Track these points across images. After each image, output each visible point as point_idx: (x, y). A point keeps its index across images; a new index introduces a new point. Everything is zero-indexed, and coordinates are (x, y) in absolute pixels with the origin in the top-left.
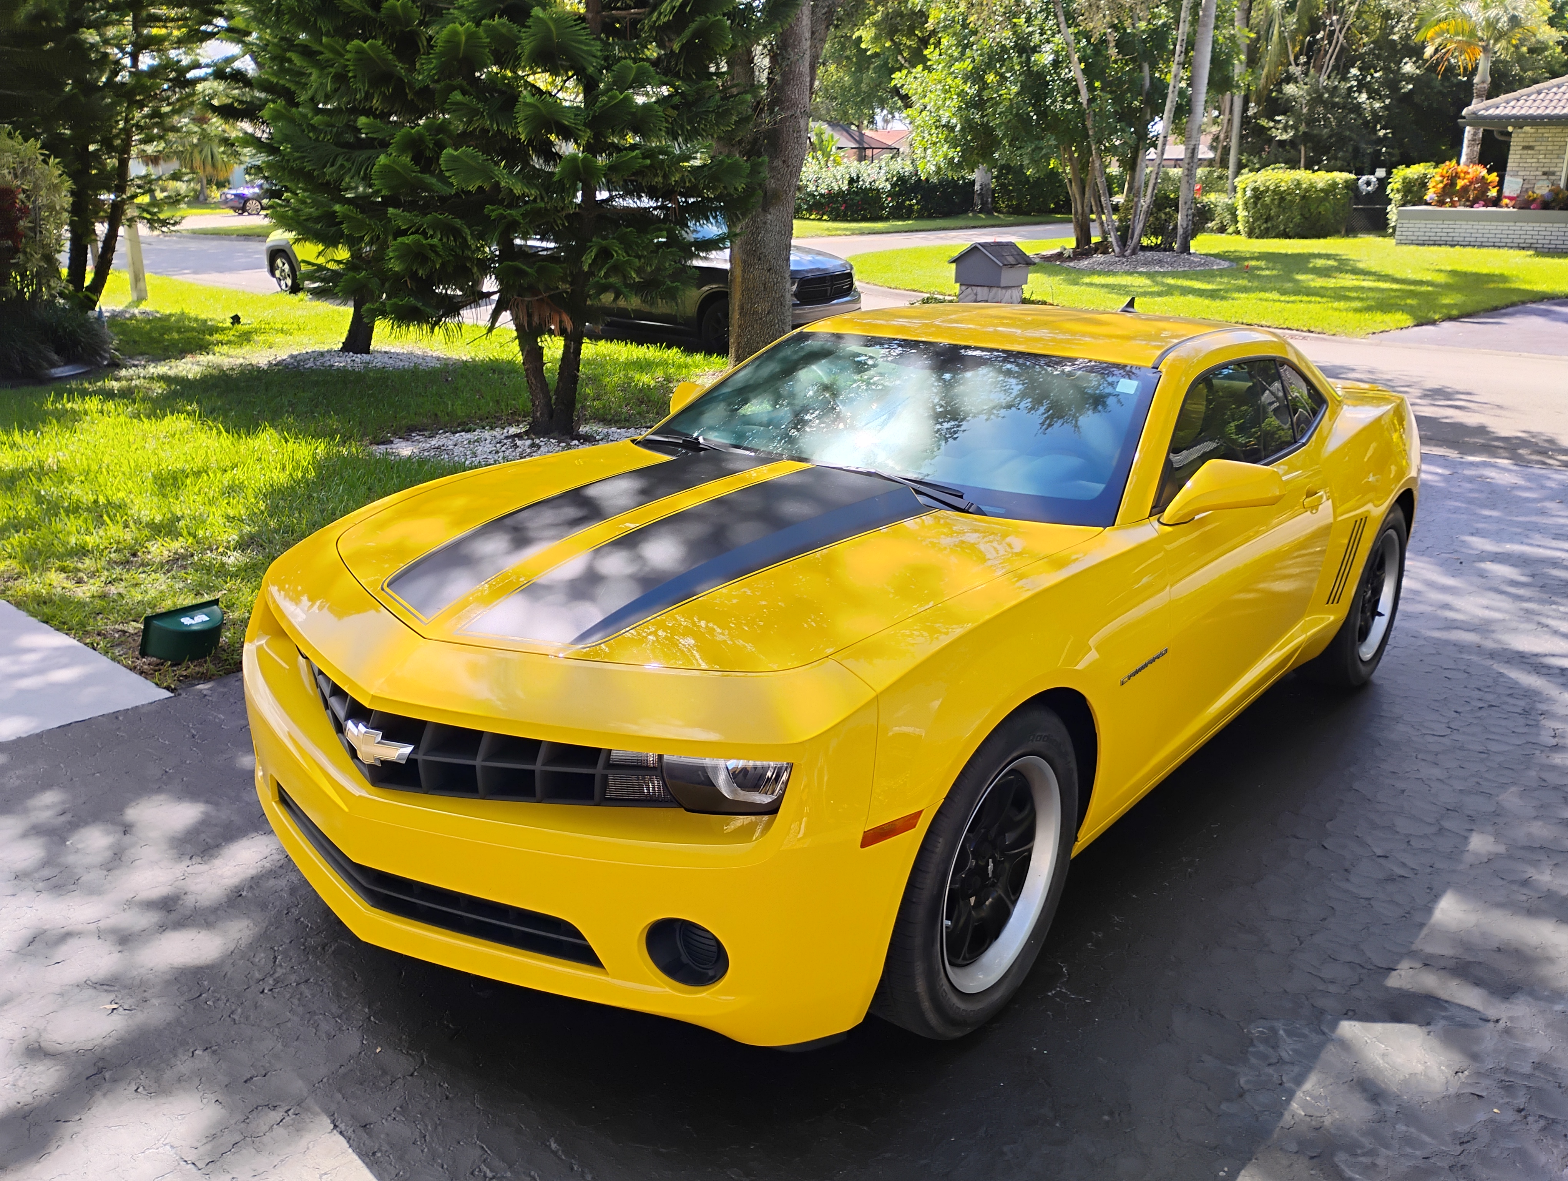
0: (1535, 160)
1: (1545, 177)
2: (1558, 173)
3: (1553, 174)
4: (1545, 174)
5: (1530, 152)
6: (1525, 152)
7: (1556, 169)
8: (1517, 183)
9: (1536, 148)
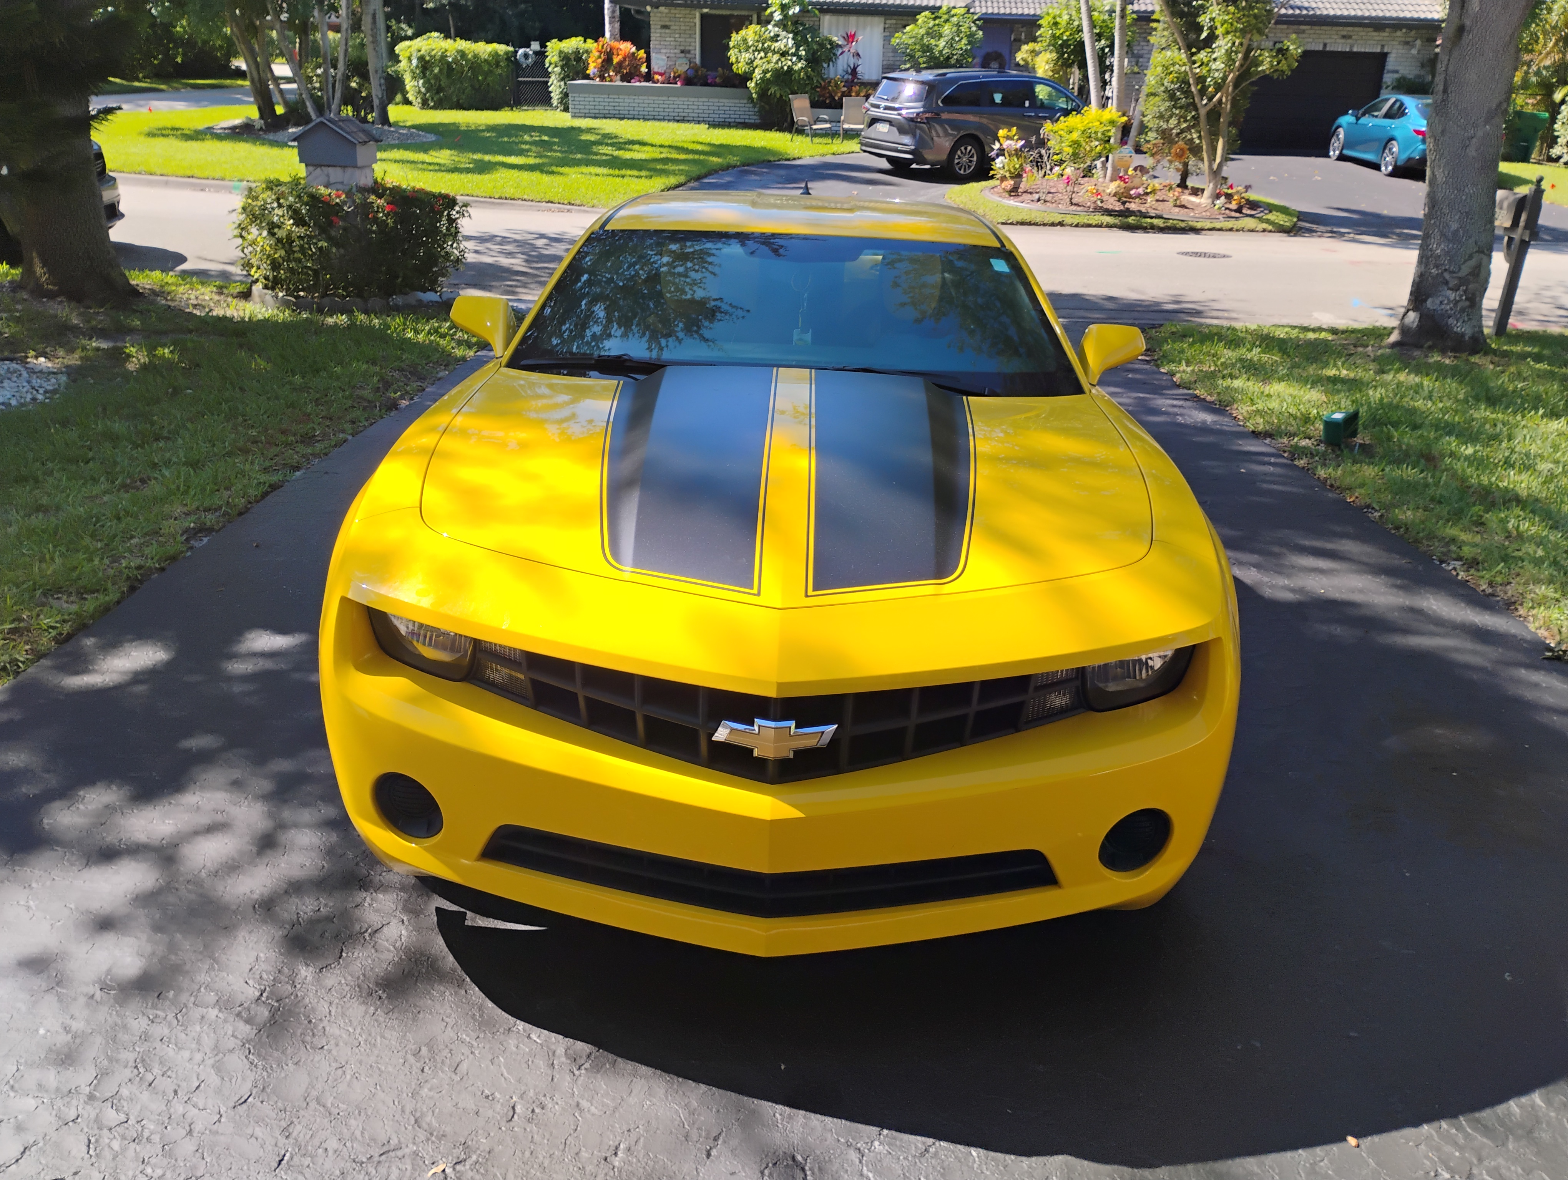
0: (672, 39)
1: (683, 55)
2: (692, 52)
3: (689, 52)
4: (682, 52)
5: (667, 31)
6: (663, 31)
7: (690, 48)
8: (662, 60)
9: (672, 28)
